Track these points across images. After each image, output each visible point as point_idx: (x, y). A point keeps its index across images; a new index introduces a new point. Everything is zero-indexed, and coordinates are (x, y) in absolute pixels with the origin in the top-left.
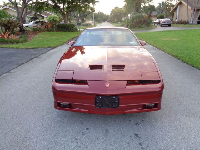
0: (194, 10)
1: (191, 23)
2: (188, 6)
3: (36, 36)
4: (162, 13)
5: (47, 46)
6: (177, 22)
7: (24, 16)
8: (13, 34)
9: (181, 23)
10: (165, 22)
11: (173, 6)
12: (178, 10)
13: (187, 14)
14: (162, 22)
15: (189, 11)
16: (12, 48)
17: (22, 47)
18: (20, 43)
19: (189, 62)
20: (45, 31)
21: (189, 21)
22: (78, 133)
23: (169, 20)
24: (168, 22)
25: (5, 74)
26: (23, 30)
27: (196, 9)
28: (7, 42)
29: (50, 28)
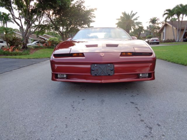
0: (179, 30)
1: (177, 41)
2: (173, 26)
3: (37, 51)
4: (150, 34)
5: (47, 57)
6: (164, 41)
7: (28, 35)
8: (16, 49)
9: (168, 41)
10: (153, 41)
11: (159, 28)
12: (164, 31)
13: (173, 34)
14: (151, 41)
15: (174, 31)
16: (15, 58)
17: (24, 58)
18: (22, 55)
19: (179, 62)
20: (45, 48)
21: (176, 39)
22: (74, 102)
23: (157, 38)
24: (156, 41)
25: (7, 73)
26: (26, 47)
27: (180, 29)
28: (11, 54)
29: (50, 46)
